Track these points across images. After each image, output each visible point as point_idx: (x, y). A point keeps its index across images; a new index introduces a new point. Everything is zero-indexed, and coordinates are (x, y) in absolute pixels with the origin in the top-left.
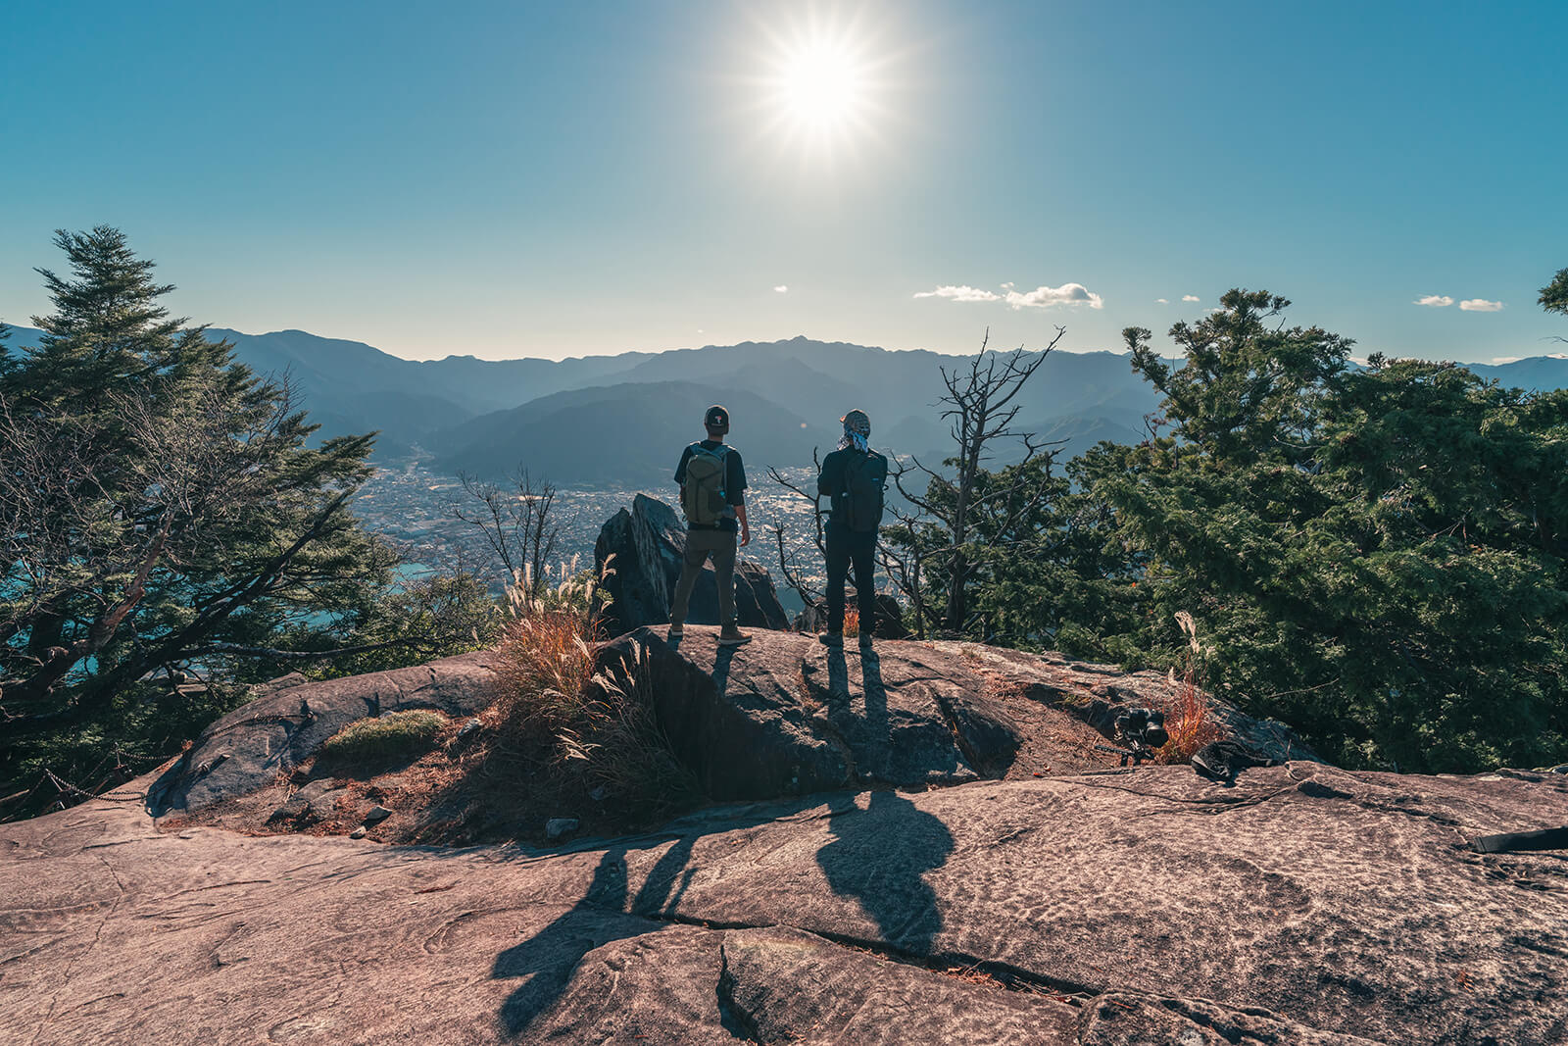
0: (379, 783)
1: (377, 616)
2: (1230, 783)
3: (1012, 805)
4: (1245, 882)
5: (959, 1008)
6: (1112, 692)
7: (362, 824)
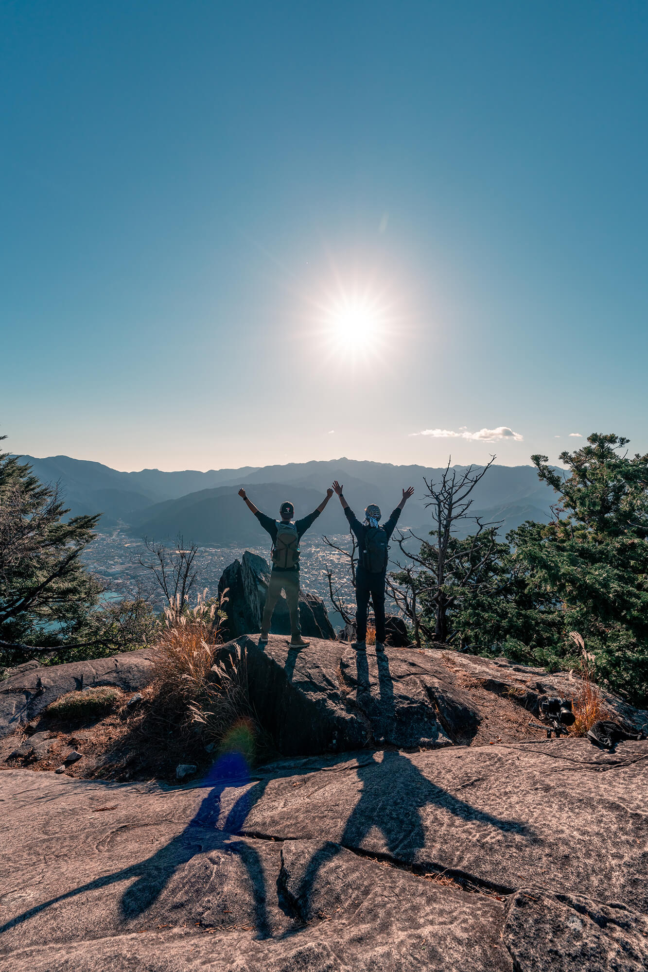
0: (77, 735)
1: (87, 625)
2: (612, 751)
3: (472, 762)
4: (618, 819)
5: (430, 900)
6: (539, 687)
7: (63, 764)
